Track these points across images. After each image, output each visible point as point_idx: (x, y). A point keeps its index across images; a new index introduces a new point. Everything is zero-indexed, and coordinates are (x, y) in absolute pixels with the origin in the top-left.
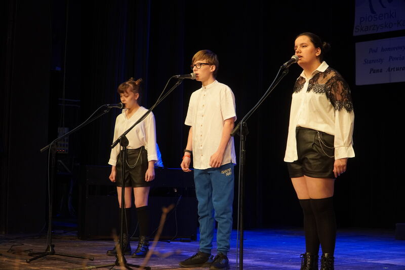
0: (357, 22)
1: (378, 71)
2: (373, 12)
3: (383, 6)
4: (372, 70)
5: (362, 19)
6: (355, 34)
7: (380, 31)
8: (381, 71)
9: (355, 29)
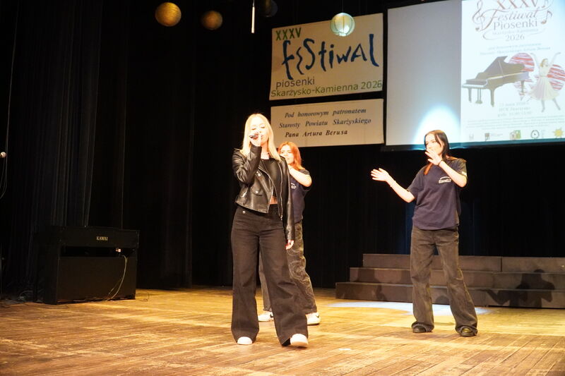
0: (273, 87)
1: (294, 135)
2: (290, 78)
3: (301, 73)
4: (287, 134)
5: (279, 85)
6: (271, 98)
7: (298, 96)
8: (297, 135)
9: (271, 94)
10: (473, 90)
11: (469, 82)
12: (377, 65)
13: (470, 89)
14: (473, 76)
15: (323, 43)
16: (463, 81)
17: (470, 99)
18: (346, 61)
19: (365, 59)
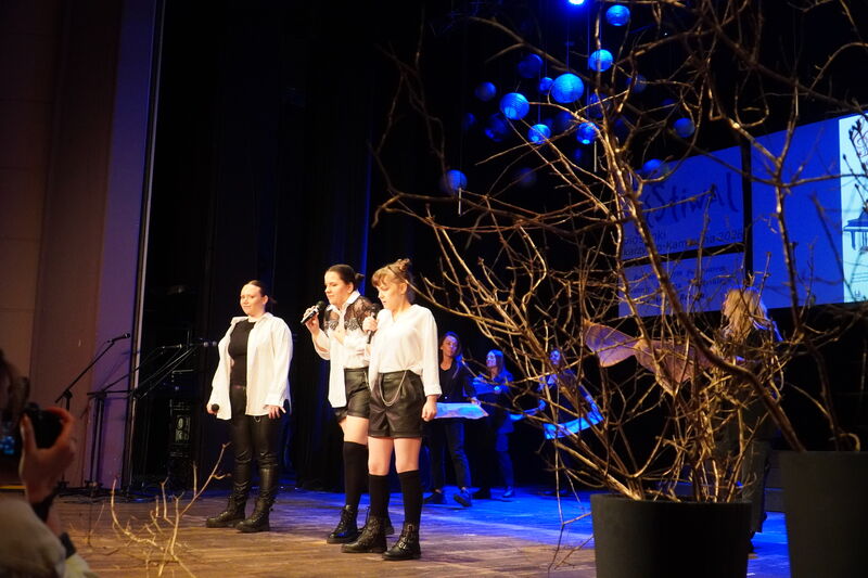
3: (651, 226)
5: (626, 242)
10: (857, 233)
11: (851, 223)
12: (737, 211)
13: (853, 232)
14: (856, 216)
15: (674, 189)
16: (845, 224)
17: (854, 245)
18: (700, 207)
19: (722, 204)
